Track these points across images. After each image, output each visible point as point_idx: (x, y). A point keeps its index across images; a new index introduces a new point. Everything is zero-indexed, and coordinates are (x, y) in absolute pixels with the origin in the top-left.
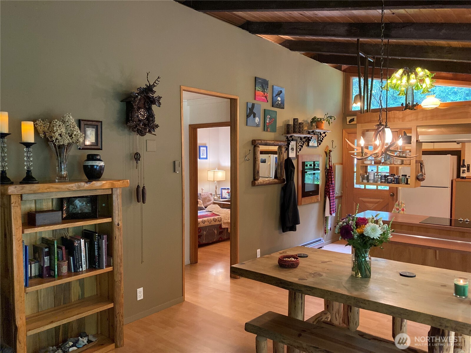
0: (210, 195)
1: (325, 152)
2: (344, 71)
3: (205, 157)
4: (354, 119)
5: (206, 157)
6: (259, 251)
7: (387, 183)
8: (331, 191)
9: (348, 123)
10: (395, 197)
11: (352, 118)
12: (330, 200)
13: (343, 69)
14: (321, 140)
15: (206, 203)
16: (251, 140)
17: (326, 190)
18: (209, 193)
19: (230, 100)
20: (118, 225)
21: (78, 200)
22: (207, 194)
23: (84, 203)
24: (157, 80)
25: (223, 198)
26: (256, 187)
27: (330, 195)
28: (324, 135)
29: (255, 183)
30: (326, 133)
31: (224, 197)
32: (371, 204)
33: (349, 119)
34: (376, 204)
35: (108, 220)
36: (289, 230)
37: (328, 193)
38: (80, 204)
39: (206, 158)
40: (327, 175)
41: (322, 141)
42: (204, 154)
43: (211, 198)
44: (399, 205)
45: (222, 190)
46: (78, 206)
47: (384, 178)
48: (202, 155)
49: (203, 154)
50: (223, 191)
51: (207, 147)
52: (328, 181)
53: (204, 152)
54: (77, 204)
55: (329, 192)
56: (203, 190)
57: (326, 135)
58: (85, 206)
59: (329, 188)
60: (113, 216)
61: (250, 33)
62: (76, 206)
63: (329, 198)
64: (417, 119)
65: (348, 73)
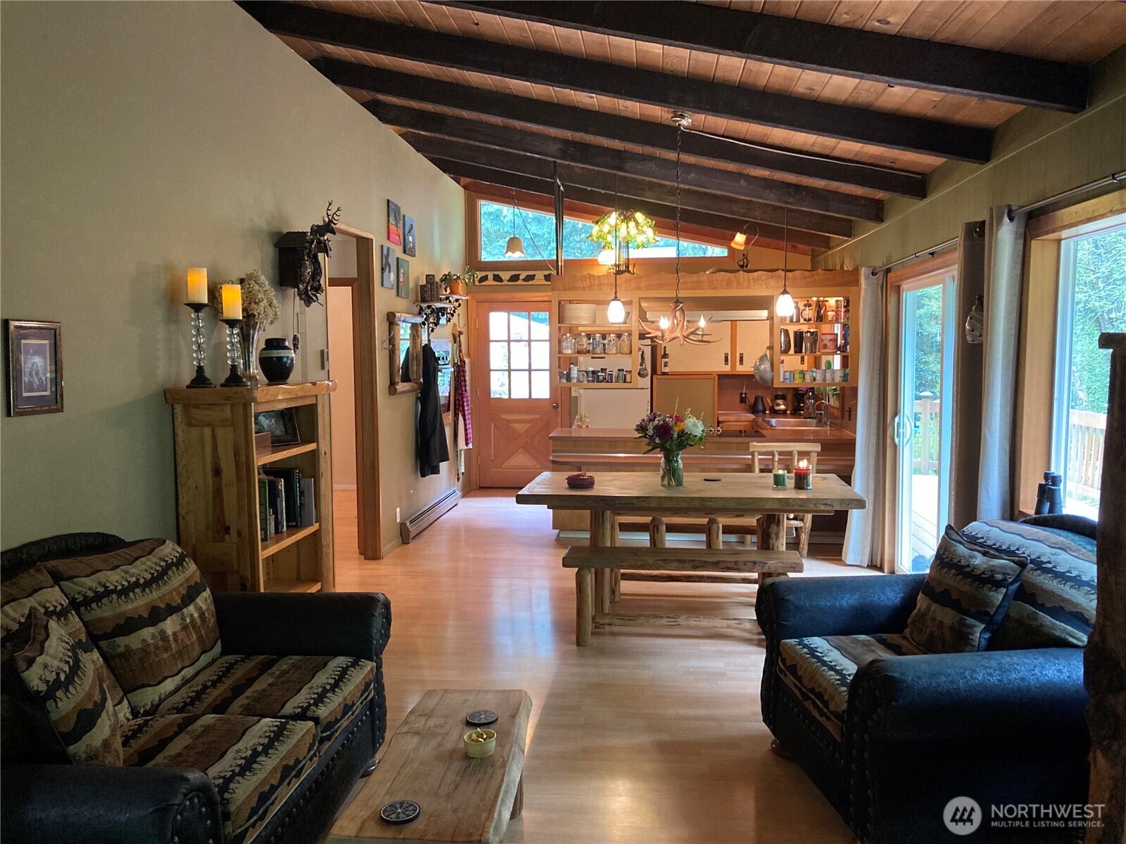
1: (453, 334)
2: (465, 187)
4: (487, 276)
6: (398, 510)
7: (597, 382)
8: (465, 404)
9: (477, 283)
10: (560, 409)
11: (484, 274)
12: (465, 420)
13: (462, 183)
14: (451, 313)
16: (386, 313)
17: (457, 402)
19: (355, 239)
20: (325, 454)
21: (263, 416)
23: (273, 420)
24: (335, 213)
26: (398, 396)
27: (464, 410)
28: (457, 304)
29: (396, 389)
30: (460, 301)
32: (522, 425)
33: (480, 274)
34: (529, 424)
35: (312, 447)
36: (430, 472)
37: (461, 408)
38: (268, 421)
40: (457, 376)
41: (452, 315)
44: (581, 419)
46: (265, 426)
47: (591, 375)
52: (460, 387)
54: (262, 421)
55: (463, 407)
57: (460, 305)
58: (275, 425)
59: (463, 398)
60: (318, 439)
61: (380, 120)
62: (262, 426)
63: (464, 416)
64: (639, 288)
65: (472, 193)
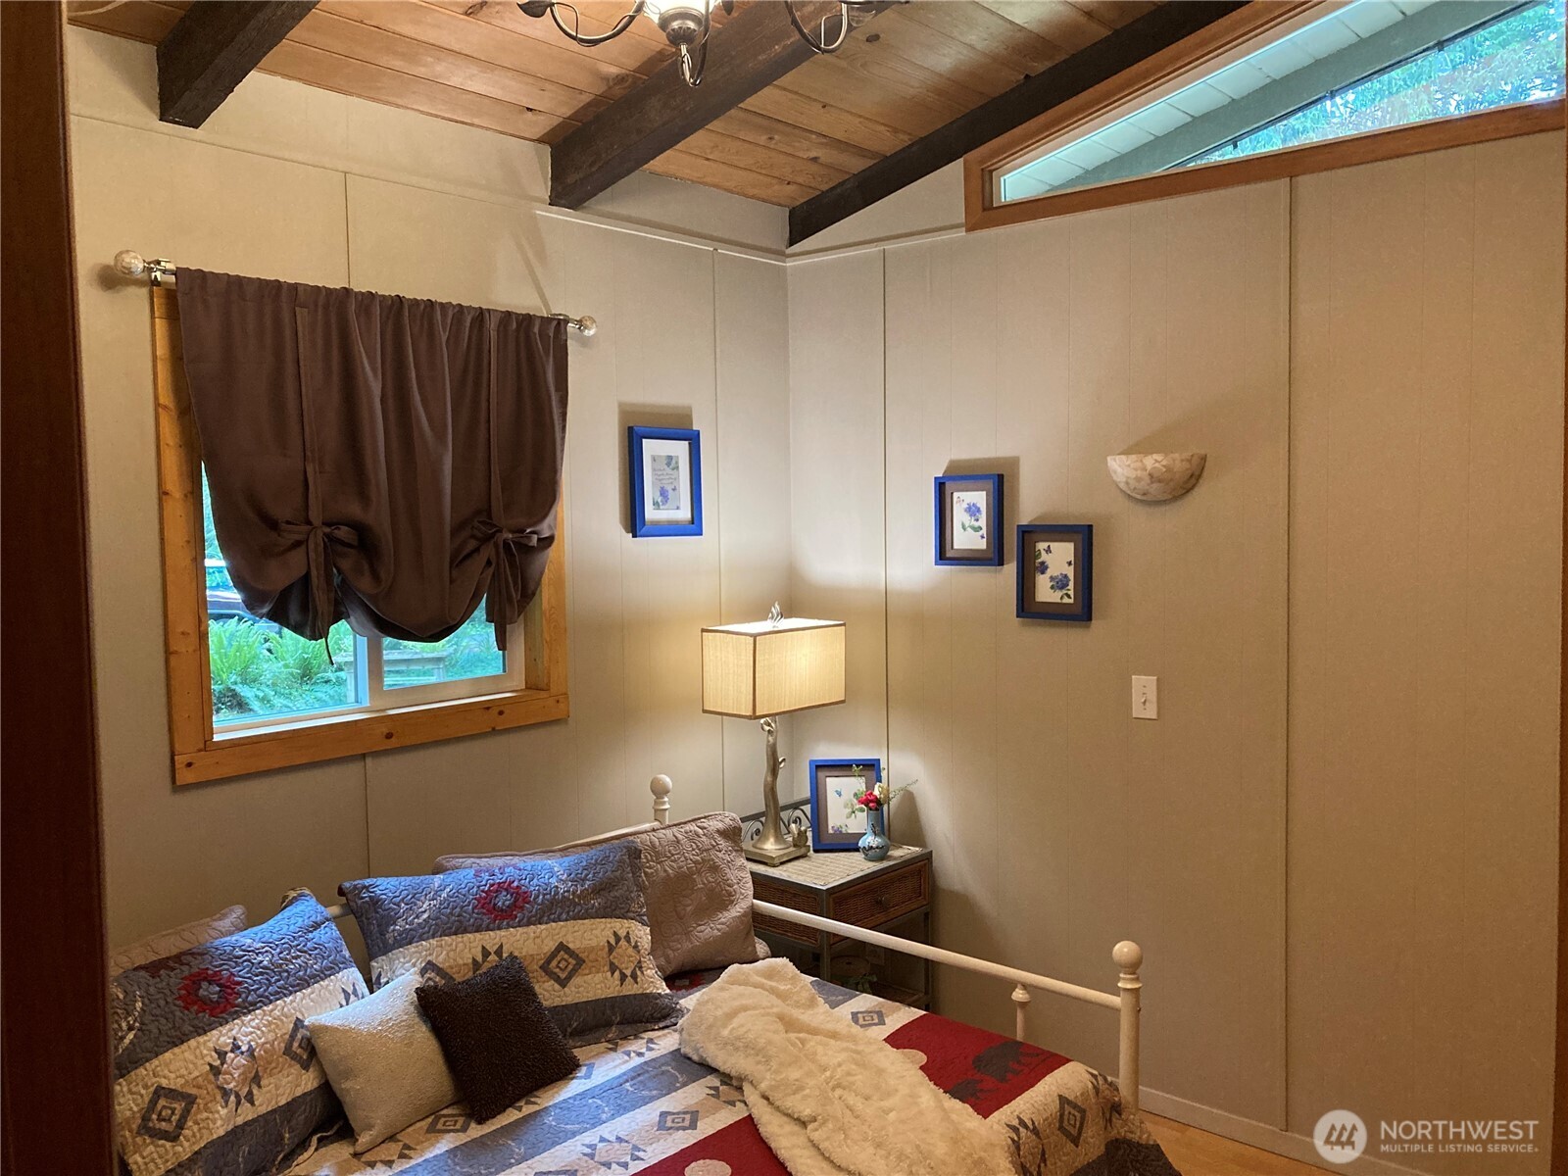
0: (723, 843)
3: (684, 514)
5: (688, 516)
15: (688, 933)
18: (715, 825)
22: (693, 837)
25: (826, 841)
31: (838, 833)
39: (694, 526)
42: (671, 494)
43: (732, 875)
45: (821, 774)
48: (656, 504)
49: (663, 493)
50: (832, 784)
51: (693, 440)
53: (677, 479)
56: (666, 792)
